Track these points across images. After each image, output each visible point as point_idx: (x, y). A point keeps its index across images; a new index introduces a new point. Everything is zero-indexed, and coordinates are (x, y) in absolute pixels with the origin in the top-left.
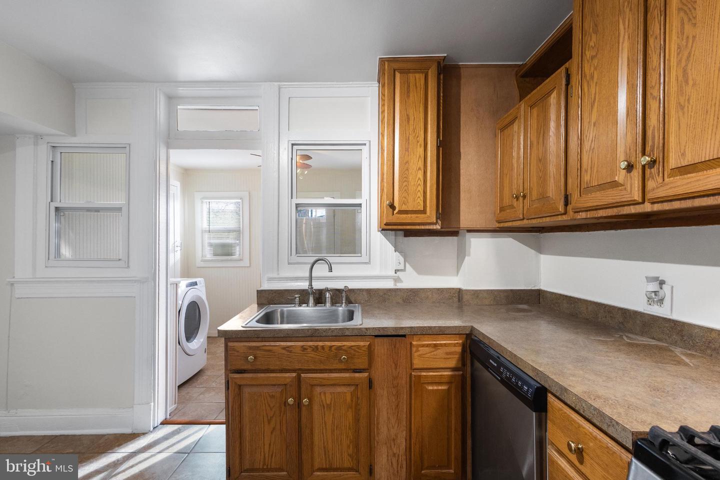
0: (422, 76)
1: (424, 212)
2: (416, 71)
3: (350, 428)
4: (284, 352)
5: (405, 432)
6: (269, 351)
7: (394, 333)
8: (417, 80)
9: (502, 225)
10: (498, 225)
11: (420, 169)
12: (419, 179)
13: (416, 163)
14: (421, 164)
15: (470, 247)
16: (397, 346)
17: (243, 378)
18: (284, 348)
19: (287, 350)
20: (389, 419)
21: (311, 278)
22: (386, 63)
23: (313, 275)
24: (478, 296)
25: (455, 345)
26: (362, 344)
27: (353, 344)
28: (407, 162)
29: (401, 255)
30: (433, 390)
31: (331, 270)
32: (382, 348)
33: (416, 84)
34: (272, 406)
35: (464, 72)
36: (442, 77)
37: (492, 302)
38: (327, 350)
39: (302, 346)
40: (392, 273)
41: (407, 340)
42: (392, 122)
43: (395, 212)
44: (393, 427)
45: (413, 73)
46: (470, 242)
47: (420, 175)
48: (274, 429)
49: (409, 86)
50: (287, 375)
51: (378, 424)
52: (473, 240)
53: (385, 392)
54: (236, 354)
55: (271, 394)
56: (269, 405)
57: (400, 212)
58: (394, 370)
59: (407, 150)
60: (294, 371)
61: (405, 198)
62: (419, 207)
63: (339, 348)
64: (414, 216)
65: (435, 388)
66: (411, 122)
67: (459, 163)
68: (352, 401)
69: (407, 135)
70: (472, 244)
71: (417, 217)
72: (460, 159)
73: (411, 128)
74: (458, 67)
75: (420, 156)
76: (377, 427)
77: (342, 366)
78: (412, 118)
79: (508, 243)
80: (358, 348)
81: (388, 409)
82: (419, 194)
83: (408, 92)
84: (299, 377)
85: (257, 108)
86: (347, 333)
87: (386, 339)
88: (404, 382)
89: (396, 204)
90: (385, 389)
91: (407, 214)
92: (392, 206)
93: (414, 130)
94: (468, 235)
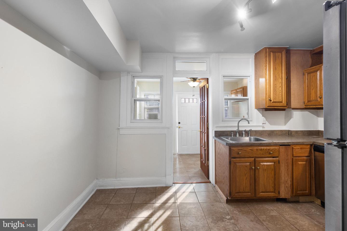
0: (281, 54)
1: (282, 102)
2: (278, 52)
3: (273, 177)
4: (250, 150)
5: (290, 179)
6: (245, 150)
7: (287, 144)
8: (279, 55)
9: (306, 107)
10: (305, 107)
11: (280, 87)
12: (280, 90)
13: (279, 85)
14: (281, 85)
15: (293, 114)
16: (288, 148)
17: (236, 160)
18: (250, 149)
19: (252, 150)
20: (285, 174)
21: (238, 126)
22: (267, 49)
23: (239, 125)
24: (297, 133)
25: (307, 148)
26: (276, 148)
27: (273, 148)
28: (276, 84)
29: (265, 118)
30: (301, 164)
31: (249, 123)
32: (282, 149)
33: (278, 57)
34: (246, 170)
35: (291, 52)
36: (287, 54)
37: (302, 135)
38: (265, 150)
39: (256, 149)
40: (261, 125)
41: (291, 146)
42: (270, 70)
43: (271, 102)
44: (286, 177)
45: (277, 53)
46: (293, 113)
47: (280, 89)
48: (247, 178)
49: (276, 57)
50: (251, 159)
51: (281, 176)
52: (294, 112)
53: (284, 165)
54: (234, 151)
55: (246, 166)
56: (245, 170)
57: (273, 102)
58: (287, 157)
59: (276, 80)
60: (252, 157)
61: (275, 97)
62: (280, 100)
63: (269, 149)
64: (278, 103)
65: (301, 163)
66: (277, 70)
67: (291, 84)
68: (273, 167)
69: (276, 74)
70: (294, 114)
71: (280, 104)
72: (291, 83)
73: (277, 73)
74: (290, 50)
75: (280, 82)
76: (281, 177)
77: (270, 156)
78: (277, 69)
79: (307, 113)
80: (275, 149)
81: (284, 171)
82: (280, 96)
83: (276, 59)
84: (255, 159)
85: (206, 62)
86: (271, 144)
87: (284, 146)
88: (290, 161)
89: (272, 99)
90: (284, 164)
91: (276, 103)
92: (271, 100)
93: (278, 73)
94: (292, 110)
